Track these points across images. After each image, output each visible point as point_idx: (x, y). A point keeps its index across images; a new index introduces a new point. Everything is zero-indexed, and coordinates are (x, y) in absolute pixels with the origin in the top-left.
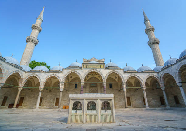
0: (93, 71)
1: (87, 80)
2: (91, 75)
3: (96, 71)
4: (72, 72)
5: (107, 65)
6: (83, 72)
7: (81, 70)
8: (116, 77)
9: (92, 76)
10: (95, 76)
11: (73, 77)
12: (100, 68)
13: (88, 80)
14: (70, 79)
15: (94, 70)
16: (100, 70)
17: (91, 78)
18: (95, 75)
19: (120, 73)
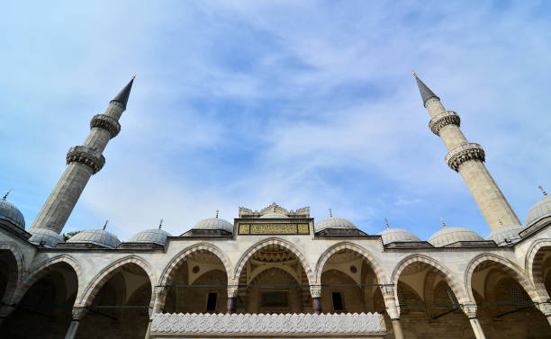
0: (271, 243)
1: (252, 277)
2: (265, 260)
3: (282, 244)
4: (200, 248)
5: (320, 225)
6: (236, 247)
7: (230, 242)
8: (353, 269)
9: (269, 265)
10: (279, 265)
11: (204, 269)
12: (298, 234)
13: (255, 279)
14: (193, 277)
15: (276, 242)
16: (299, 240)
17: (266, 271)
18: (278, 260)
19: (370, 249)
